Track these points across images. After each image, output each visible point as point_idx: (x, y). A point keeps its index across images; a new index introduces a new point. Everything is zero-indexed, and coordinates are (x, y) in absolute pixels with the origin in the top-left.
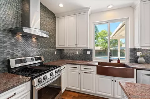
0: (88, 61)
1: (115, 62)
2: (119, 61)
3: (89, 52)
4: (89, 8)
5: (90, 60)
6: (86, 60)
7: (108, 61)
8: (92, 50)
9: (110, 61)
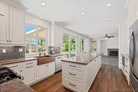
0: (20, 58)
1: (43, 55)
2: (45, 54)
3: (22, 49)
4: (27, 9)
5: (22, 57)
6: (17, 58)
7: (39, 56)
8: (24, 47)
9: (40, 55)
